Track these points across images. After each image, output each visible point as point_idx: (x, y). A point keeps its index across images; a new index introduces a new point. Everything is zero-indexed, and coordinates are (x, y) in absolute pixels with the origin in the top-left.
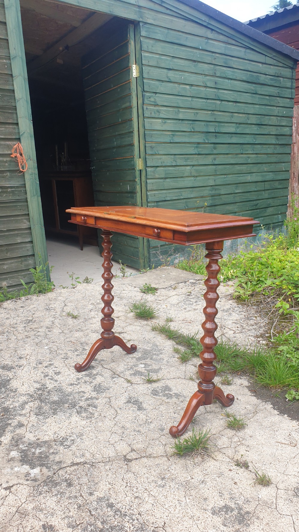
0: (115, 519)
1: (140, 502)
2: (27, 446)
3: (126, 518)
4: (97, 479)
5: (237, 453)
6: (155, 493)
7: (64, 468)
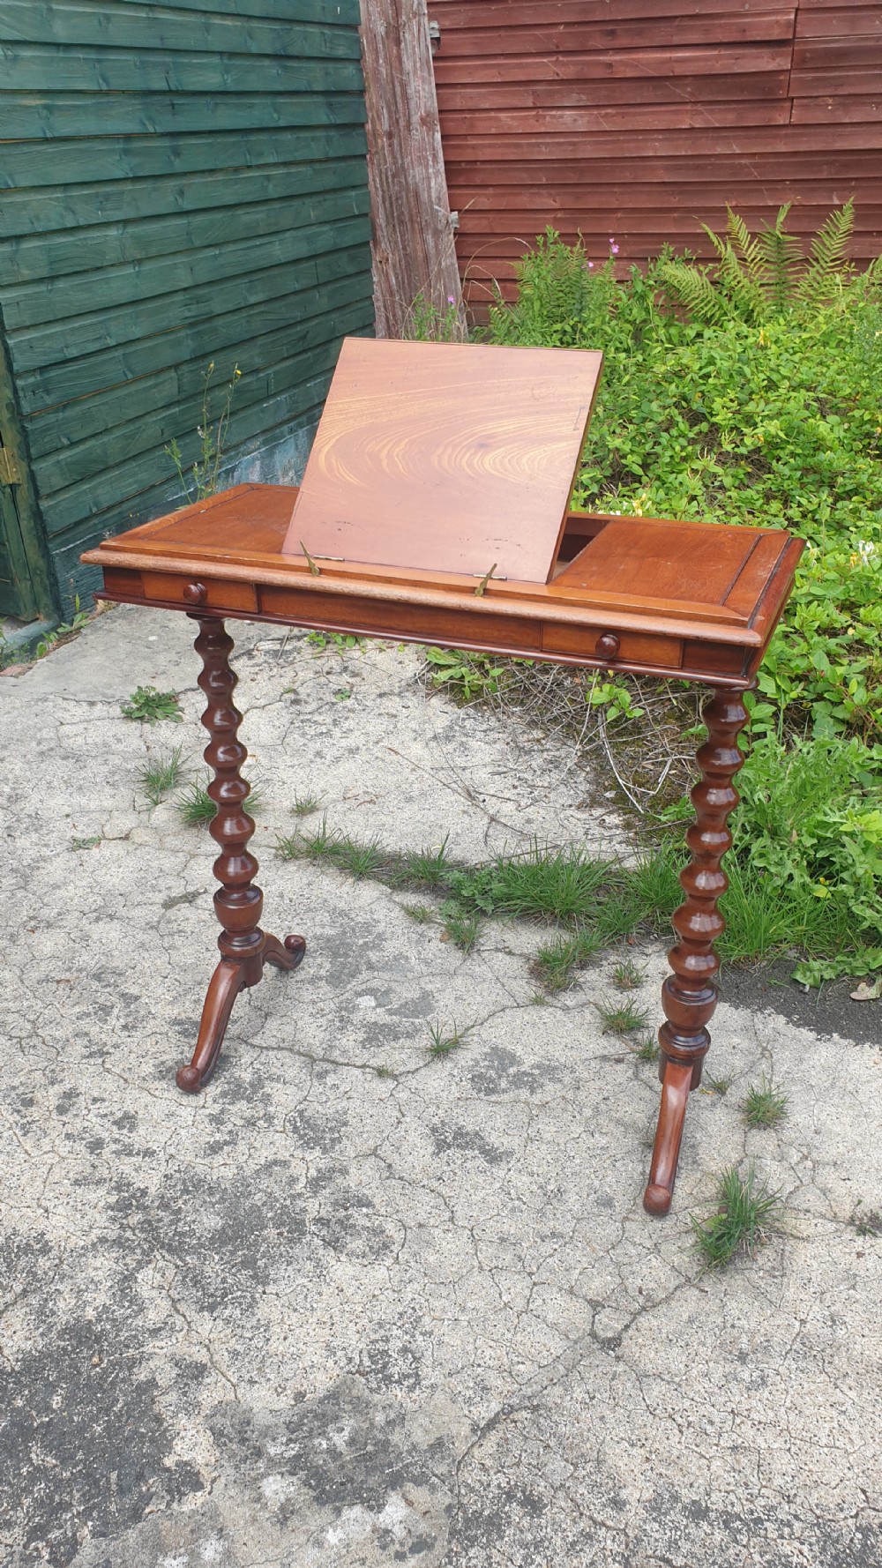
0: (744, 1546)
1: (754, 1458)
2: (290, 1440)
3: (766, 1529)
4: (588, 1446)
5: (830, 1196)
6: (762, 1412)
7: (463, 1457)
